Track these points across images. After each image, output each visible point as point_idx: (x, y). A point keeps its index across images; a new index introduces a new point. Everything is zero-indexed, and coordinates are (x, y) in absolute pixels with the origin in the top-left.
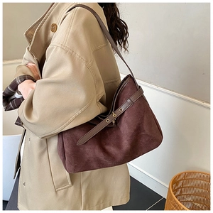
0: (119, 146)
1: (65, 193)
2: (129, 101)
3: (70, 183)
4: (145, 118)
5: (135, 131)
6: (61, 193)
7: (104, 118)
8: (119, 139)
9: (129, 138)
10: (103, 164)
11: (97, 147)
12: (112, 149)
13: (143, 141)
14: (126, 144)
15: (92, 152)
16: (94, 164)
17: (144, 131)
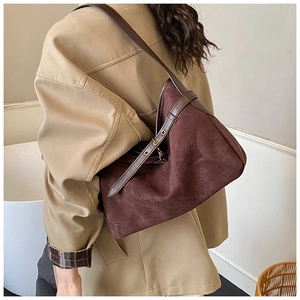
2: (172, 117)
17: (201, 156)
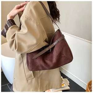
0: (51, 61)
1: (31, 81)
2: (57, 41)
3: (33, 77)
4: (64, 49)
5: (59, 54)
6: (29, 81)
7: (46, 48)
8: (52, 57)
9: (56, 57)
10: (44, 68)
11: (41, 60)
12: (48, 62)
13: (63, 59)
14: (54, 60)
15: (39, 62)
16: (40, 68)
17: (63, 55)
